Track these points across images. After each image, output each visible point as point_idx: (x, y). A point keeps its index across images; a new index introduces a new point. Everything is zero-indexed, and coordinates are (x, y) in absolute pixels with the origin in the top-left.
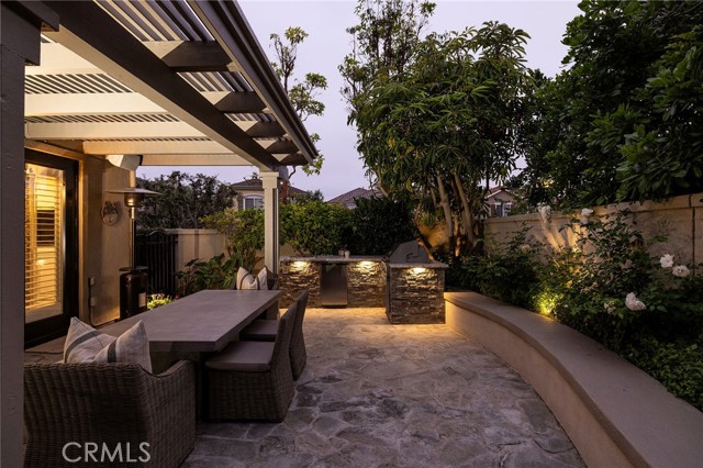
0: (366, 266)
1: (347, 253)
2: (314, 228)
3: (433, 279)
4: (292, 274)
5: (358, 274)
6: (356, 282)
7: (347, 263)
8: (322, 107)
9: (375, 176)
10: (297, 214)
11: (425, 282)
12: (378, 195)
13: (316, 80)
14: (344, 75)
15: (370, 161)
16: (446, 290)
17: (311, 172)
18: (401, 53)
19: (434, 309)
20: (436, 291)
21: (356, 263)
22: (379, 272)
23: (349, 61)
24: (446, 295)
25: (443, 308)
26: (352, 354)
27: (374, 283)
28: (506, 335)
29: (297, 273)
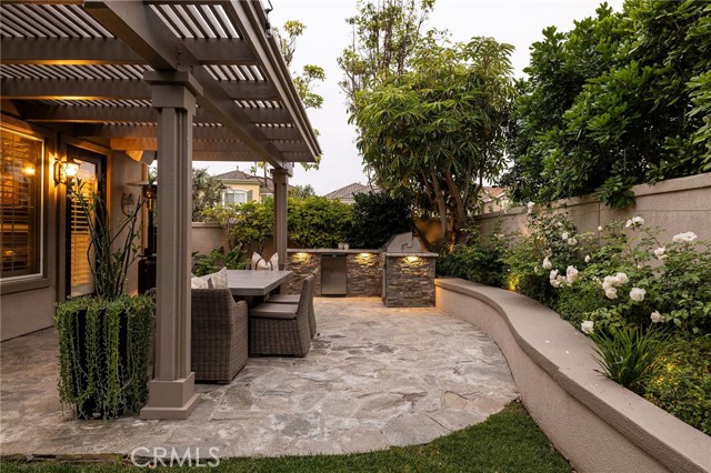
0: (365, 257)
1: (347, 246)
2: (314, 221)
3: (425, 266)
4: (294, 264)
5: (357, 265)
6: (355, 272)
7: (347, 254)
8: (320, 100)
9: (373, 172)
10: (298, 208)
11: (418, 269)
12: (376, 191)
13: (313, 72)
14: (343, 67)
15: (369, 157)
16: (436, 277)
17: (309, 167)
18: (402, 46)
19: (425, 294)
20: (427, 278)
21: (355, 254)
22: (377, 263)
23: (348, 54)
24: (436, 281)
25: (434, 293)
26: (353, 324)
27: (372, 273)
28: (479, 305)
29: (299, 263)
